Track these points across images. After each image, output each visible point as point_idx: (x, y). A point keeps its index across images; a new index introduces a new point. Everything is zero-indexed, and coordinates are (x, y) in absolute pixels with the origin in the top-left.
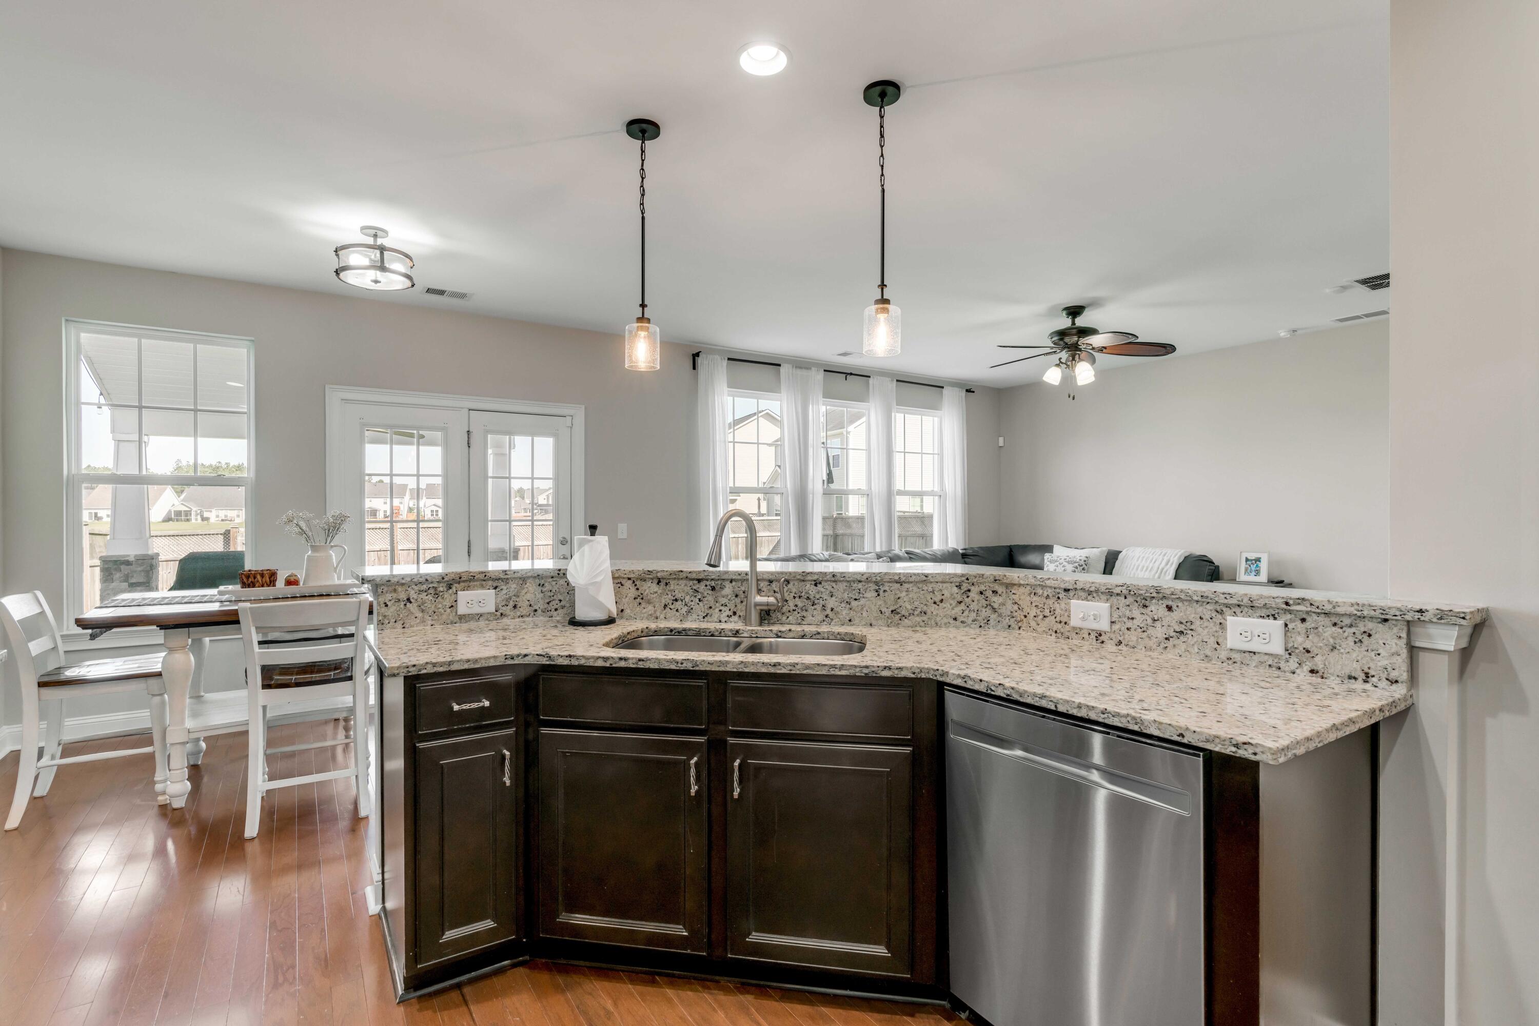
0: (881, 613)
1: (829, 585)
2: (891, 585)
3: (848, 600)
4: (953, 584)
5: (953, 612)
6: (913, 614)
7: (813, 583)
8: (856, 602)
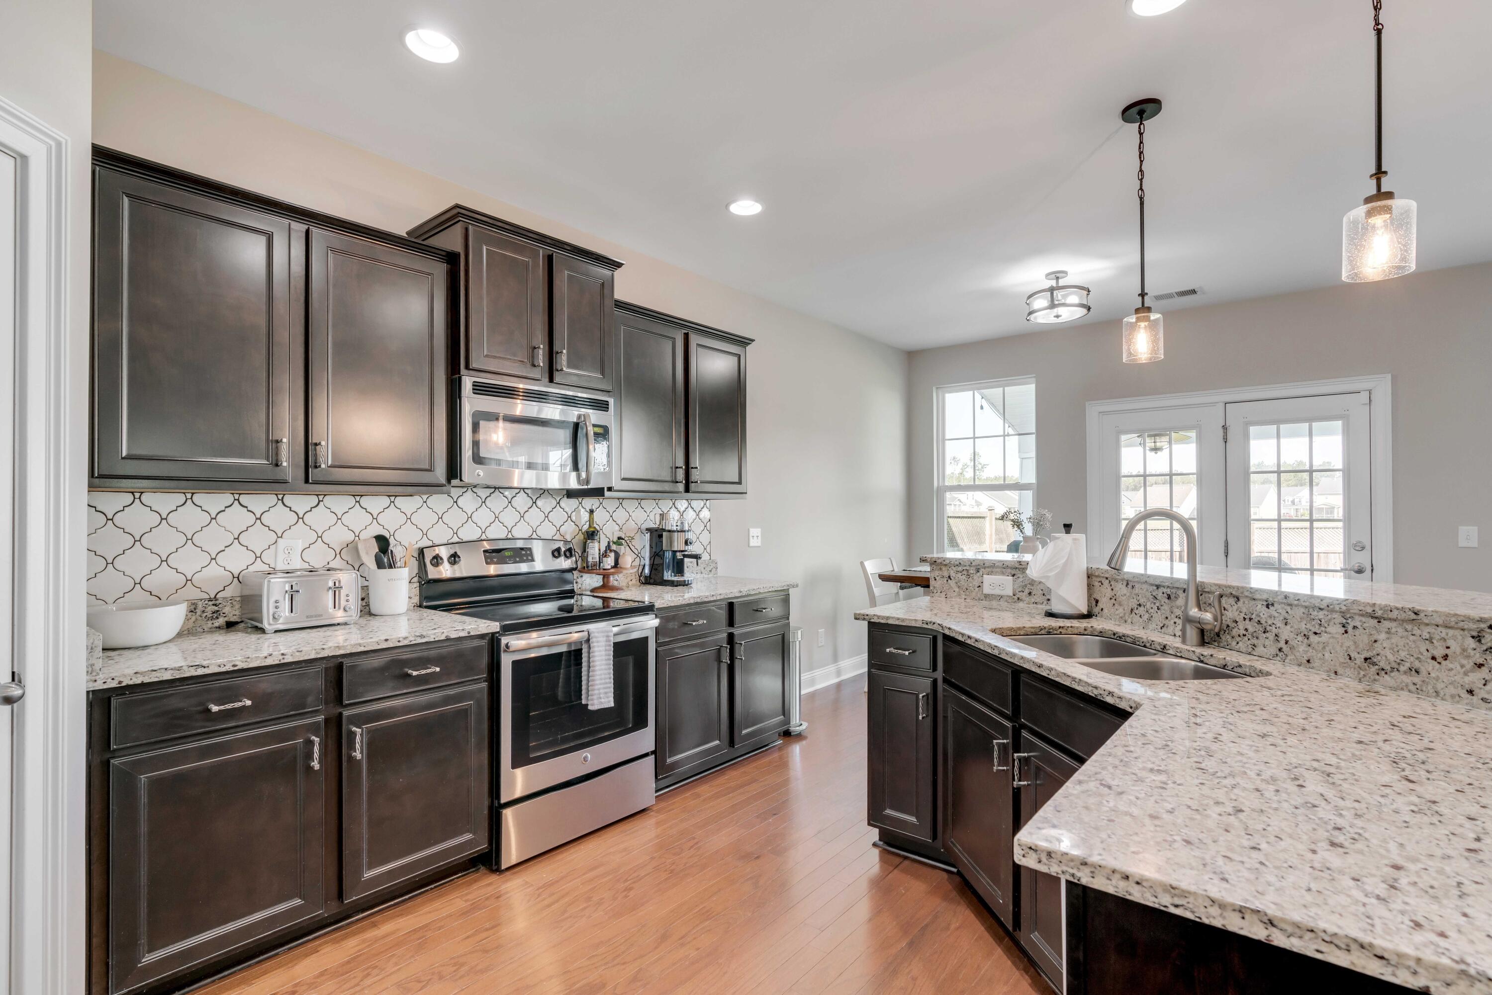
0: (1350, 659)
1: (1283, 608)
2: (1364, 619)
3: (1306, 633)
4: (1466, 632)
5: (1467, 680)
6: (1398, 670)
7: (1265, 603)
8: (1316, 637)
